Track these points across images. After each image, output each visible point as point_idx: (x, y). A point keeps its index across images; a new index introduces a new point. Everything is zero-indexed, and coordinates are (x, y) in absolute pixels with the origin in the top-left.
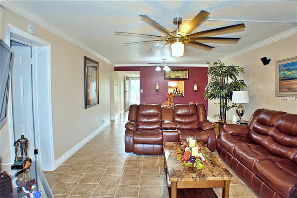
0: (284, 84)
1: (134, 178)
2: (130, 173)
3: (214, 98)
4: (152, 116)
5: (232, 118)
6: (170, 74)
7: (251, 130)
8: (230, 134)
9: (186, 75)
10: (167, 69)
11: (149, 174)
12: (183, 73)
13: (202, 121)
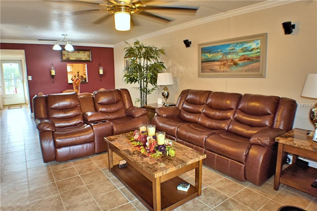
0: (206, 66)
1: (80, 192)
2: (68, 187)
3: (134, 82)
4: (69, 108)
5: (157, 101)
6: (68, 55)
7: (181, 110)
8: (165, 117)
9: (89, 56)
10: (69, 48)
11: (95, 181)
12: (86, 54)
13: (128, 108)
